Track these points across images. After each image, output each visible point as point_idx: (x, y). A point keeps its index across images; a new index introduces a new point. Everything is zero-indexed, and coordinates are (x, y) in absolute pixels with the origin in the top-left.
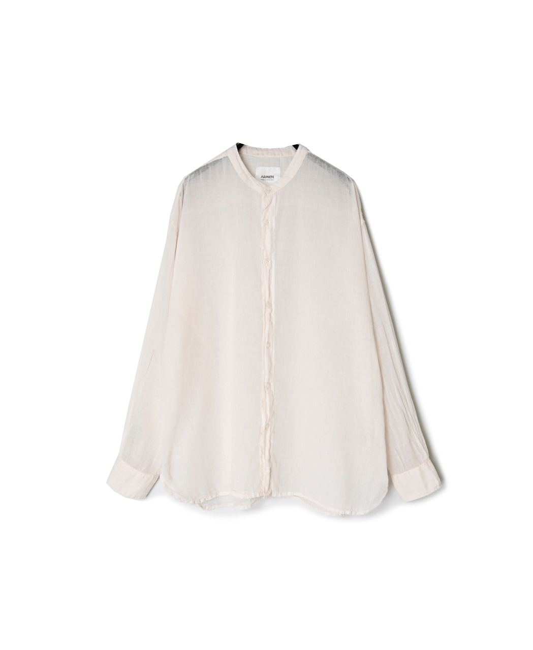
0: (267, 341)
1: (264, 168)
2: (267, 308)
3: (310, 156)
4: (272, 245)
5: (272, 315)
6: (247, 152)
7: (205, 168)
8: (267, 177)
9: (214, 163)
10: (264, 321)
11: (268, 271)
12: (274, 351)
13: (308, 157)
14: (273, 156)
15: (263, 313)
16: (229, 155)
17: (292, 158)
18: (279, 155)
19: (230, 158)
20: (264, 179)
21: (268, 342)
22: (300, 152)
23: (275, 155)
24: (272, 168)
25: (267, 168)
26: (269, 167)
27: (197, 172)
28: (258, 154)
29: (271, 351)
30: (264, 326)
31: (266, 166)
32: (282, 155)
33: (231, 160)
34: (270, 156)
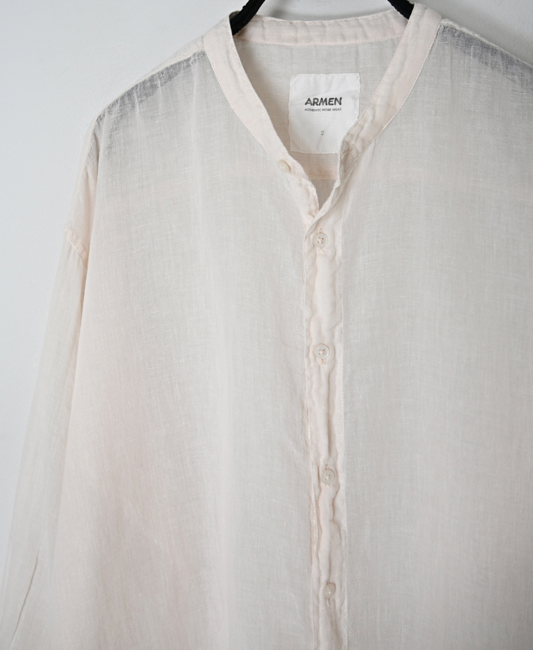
0: (324, 578)
1: (312, 76)
2: (322, 484)
3: (449, 37)
4: (334, 305)
5: (339, 502)
6: (264, 36)
7: (147, 88)
8: (324, 101)
9: (170, 73)
10: (314, 521)
11: (324, 379)
12: (346, 603)
13: (444, 39)
14: (340, 42)
15: (313, 499)
16: (207, 49)
17: (394, 44)
18: (356, 37)
19: (210, 56)
20: (315, 107)
21: (328, 583)
22: (418, 25)
23: (344, 37)
24: (337, 77)
25: (322, 78)
26: (327, 72)
27: (126, 99)
28: (296, 40)
29: (338, 605)
30: (315, 535)
31: (319, 73)
32: (366, 36)
33: (212, 61)
34: (329, 43)
